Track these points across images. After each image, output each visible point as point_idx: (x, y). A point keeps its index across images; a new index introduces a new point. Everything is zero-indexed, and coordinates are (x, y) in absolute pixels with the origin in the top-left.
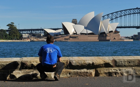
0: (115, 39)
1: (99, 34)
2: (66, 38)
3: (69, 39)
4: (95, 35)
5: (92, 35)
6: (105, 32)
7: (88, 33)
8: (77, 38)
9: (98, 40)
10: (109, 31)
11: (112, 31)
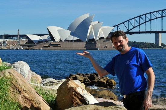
0: (106, 47)
1: (88, 41)
2: (44, 46)
3: (49, 47)
4: (83, 42)
5: (78, 42)
6: (94, 39)
7: (74, 40)
8: (59, 46)
9: (85, 48)
10: (99, 37)
11: (103, 38)
